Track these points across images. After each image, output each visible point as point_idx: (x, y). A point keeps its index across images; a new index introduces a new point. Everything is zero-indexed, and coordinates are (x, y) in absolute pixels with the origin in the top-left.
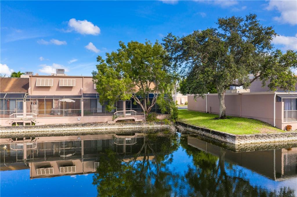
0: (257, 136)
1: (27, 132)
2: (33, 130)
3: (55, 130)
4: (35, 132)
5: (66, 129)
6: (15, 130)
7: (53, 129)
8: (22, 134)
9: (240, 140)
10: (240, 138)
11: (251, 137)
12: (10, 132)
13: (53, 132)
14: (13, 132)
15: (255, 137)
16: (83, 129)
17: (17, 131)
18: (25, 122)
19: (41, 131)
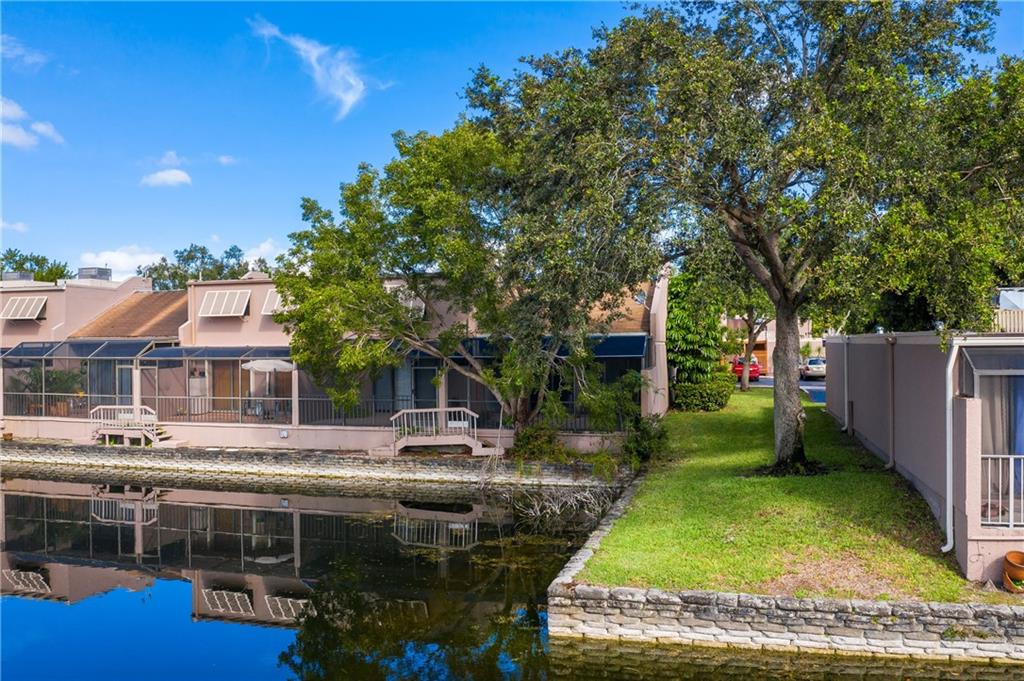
0: (699, 607)
1: (123, 468)
2: (139, 463)
3: (197, 468)
4: (144, 468)
5: (227, 468)
6: (96, 458)
7: (191, 466)
8: (113, 471)
9: (580, 613)
10: (577, 602)
11: (658, 605)
12: (84, 463)
13: (191, 475)
14: (92, 466)
15: (685, 609)
16: (278, 472)
17: (101, 462)
18: (128, 434)
19: (160, 469)
